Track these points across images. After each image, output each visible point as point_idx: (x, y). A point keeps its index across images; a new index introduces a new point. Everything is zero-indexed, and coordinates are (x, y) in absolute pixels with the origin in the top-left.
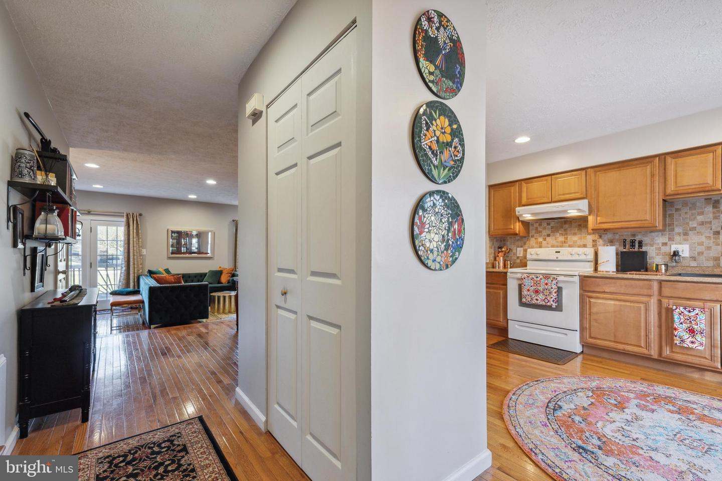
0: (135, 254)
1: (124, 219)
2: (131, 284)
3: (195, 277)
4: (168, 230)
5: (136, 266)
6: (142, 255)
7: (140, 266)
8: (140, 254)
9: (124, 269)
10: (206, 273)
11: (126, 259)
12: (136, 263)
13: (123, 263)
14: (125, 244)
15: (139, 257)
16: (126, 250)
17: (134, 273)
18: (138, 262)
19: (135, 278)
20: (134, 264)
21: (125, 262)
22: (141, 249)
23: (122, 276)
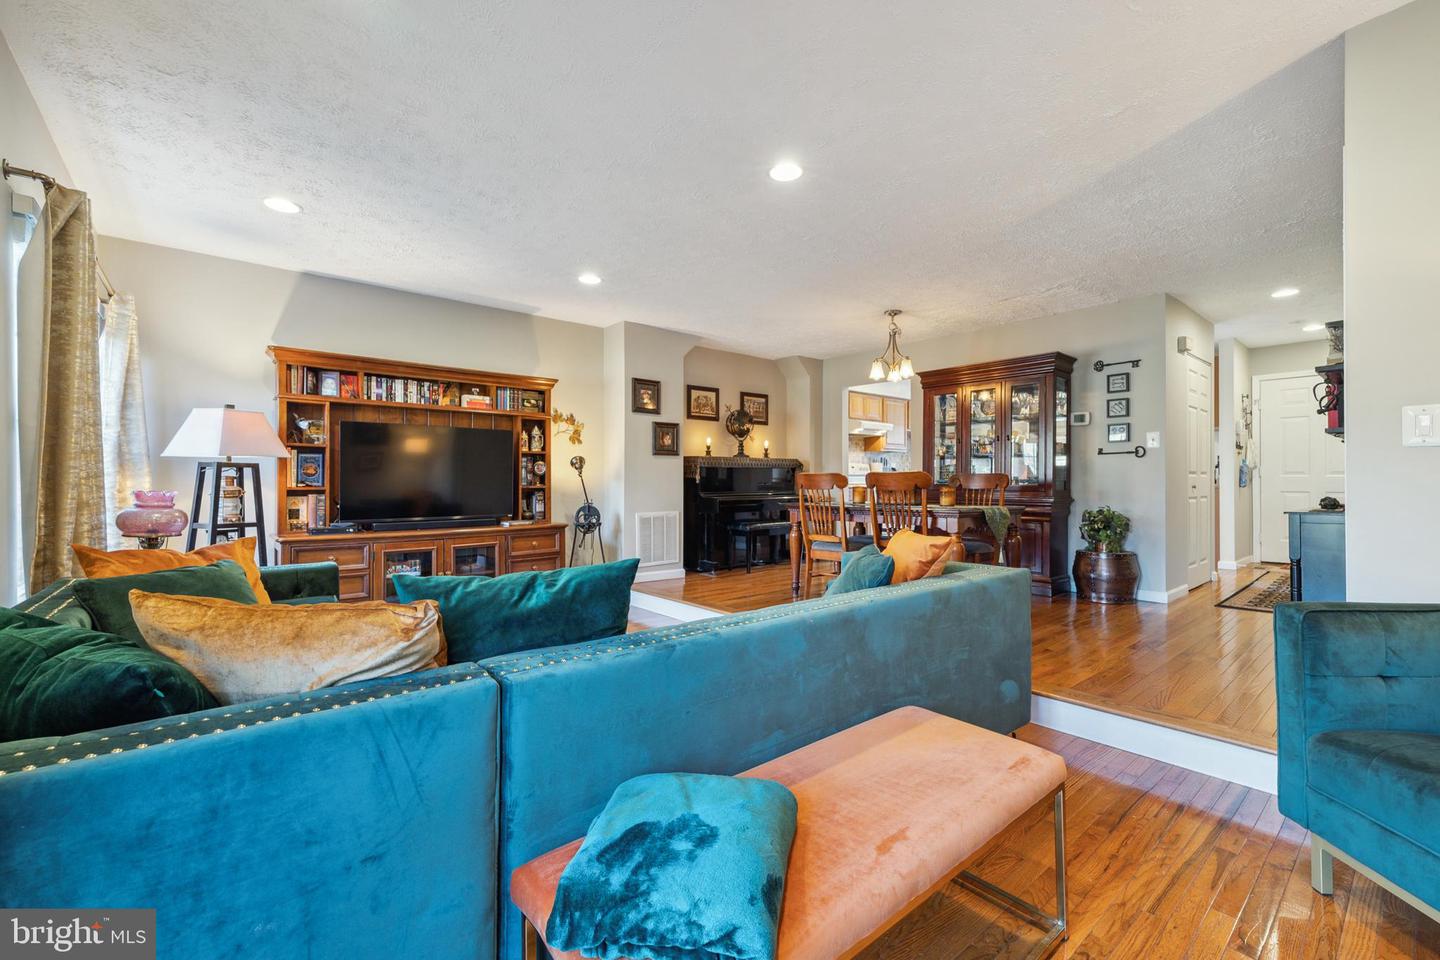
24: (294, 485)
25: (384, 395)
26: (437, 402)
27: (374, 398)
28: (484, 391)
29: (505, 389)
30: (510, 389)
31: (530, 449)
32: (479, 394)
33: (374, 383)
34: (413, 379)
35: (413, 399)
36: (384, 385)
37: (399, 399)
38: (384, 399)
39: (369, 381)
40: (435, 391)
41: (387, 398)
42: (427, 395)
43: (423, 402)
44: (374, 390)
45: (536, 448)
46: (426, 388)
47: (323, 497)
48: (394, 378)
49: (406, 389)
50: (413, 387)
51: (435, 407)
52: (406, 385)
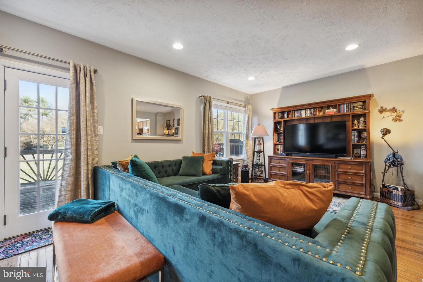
0: (89, 132)
1: (70, 75)
2: (82, 183)
3: (169, 166)
4: (132, 100)
5: (90, 153)
6: (98, 135)
7: (96, 152)
8: (95, 132)
9: (70, 157)
10: (181, 161)
11: (74, 141)
12: (90, 147)
13: (68, 147)
14: (70, 115)
15: (94, 138)
16: (74, 126)
17: (87, 164)
18: (92, 145)
19: (90, 172)
20: (87, 149)
21: (72, 145)
22: (97, 125)
23: (67, 169)
24: (276, 142)
25: (299, 115)
26: (316, 114)
27: (296, 117)
28: (335, 107)
29: (344, 104)
30: (347, 103)
31: (358, 127)
32: (332, 109)
33: (296, 113)
34: (308, 109)
35: (308, 115)
36: (299, 113)
37: (303, 115)
38: (299, 117)
39: (295, 112)
40: (315, 111)
41: (300, 116)
42: (312, 113)
43: (311, 116)
44: (296, 115)
45: (362, 126)
46: (312, 111)
47: (282, 146)
48: (301, 110)
49: (305, 112)
50: (308, 111)
51: (315, 116)
52: (305, 111)
